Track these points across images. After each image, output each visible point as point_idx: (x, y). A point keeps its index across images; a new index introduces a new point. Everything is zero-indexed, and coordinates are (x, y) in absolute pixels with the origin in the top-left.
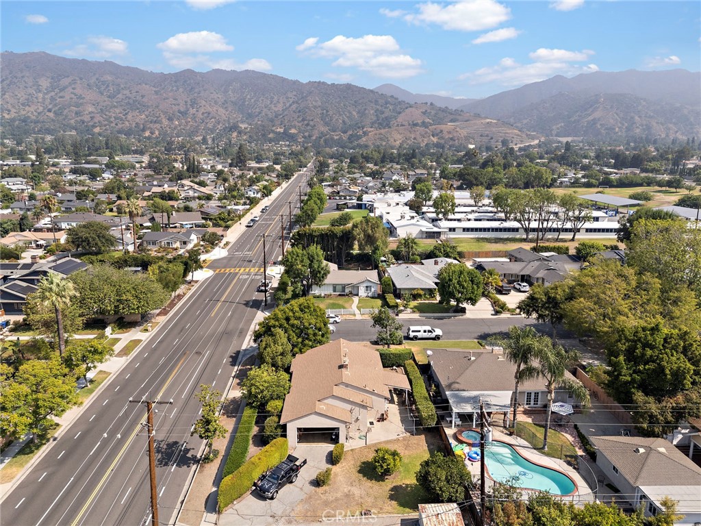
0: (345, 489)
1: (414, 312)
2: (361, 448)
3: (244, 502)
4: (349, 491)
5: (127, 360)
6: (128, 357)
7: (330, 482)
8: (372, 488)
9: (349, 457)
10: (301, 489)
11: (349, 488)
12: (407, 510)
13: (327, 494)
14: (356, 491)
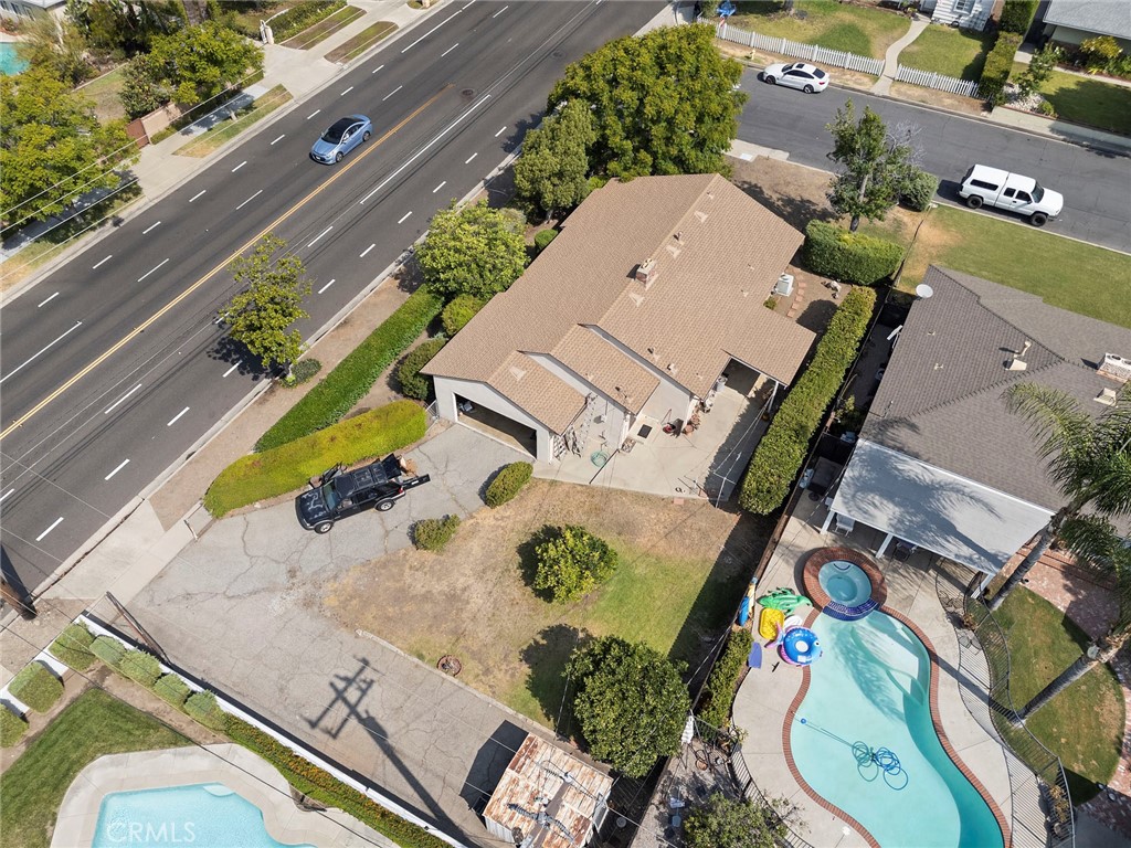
0: (462, 580)
1: (1039, 111)
2: (574, 486)
3: (272, 513)
4: (464, 590)
5: (342, 70)
6: (346, 66)
7: (447, 546)
8: (513, 603)
9: (533, 500)
10: (387, 533)
11: (471, 581)
12: (535, 704)
13: (419, 574)
14: (478, 599)
